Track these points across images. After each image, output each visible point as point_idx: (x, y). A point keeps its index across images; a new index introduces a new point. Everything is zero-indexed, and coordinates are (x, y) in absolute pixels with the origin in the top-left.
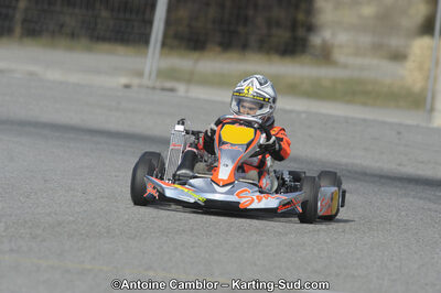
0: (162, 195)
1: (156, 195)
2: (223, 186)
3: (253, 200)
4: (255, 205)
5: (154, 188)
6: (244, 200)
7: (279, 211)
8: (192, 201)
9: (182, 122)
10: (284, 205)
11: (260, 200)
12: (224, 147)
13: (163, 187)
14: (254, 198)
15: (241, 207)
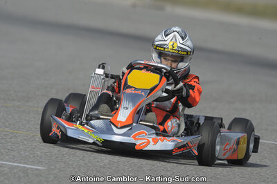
0: (64, 135)
1: (59, 134)
4: (151, 147)
5: (58, 128)
6: (140, 142)
7: (174, 154)
8: (91, 141)
9: (103, 66)
10: (179, 148)
11: (155, 142)
13: (64, 127)
14: (151, 140)
15: (137, 148)
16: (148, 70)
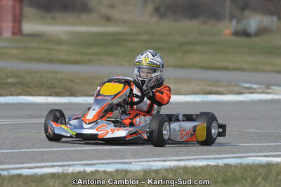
2: (89, 124)
3: (108, 132)
5: (50, 128)
6: (102, 132)
8: (69, 135)
10: (130, 135)
11: (113, 131)
12: (99, 98)
13: (53, 127)
14: (109, 130)
15: (99, 137)
16: (115, 82)
